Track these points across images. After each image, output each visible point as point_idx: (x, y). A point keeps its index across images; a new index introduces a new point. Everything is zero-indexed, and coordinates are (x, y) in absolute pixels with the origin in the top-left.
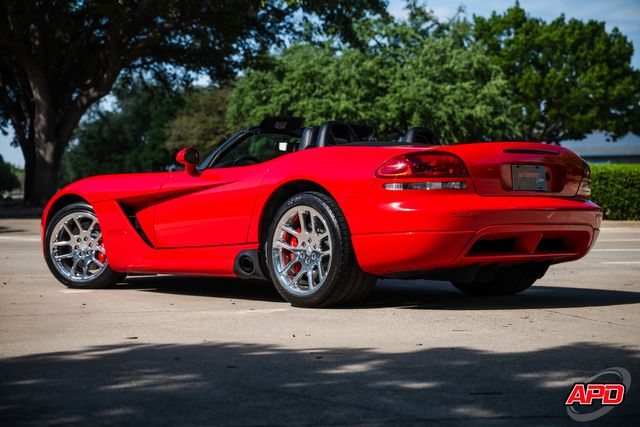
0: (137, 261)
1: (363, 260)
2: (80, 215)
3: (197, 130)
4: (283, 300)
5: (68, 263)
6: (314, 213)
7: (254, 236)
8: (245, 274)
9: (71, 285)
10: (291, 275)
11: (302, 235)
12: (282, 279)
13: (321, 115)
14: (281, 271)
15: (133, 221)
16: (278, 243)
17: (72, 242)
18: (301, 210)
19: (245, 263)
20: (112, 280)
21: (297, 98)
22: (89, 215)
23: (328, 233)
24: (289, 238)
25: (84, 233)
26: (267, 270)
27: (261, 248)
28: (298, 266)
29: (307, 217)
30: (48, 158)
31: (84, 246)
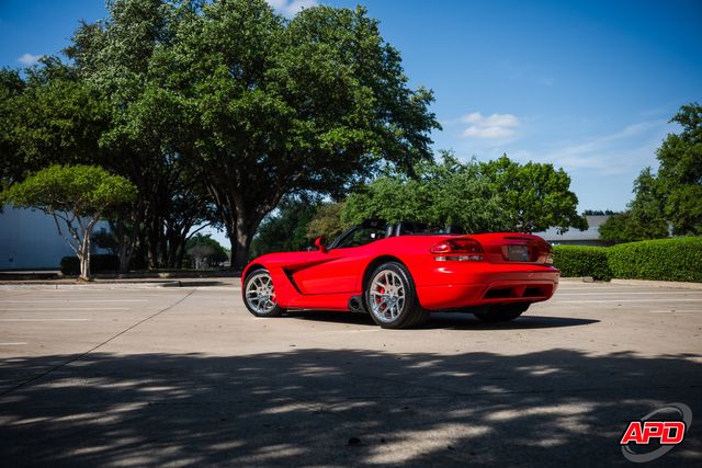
0: (294, 302)
1: (423, 301)
2: (262, 276)
3: (324, 226)
4: (376, 325)
5: (256, 302)
6: (394, 274)
7: (359, 287)
8: (354, 310)
9: (257, 315)
10: (381, 310)
11: (387, 287)
12: (376, 312)
13: (395, 218)
14: (375, 309)
15: (291, 279)
16: (373, 292)
17: (258, 291)
18: (387, 272)
19: (354, 303)
20: (279, 312)
21: (380, 209)
22: (267, 275)
23: (402, 286)
24: (379, 289)
25: (264, 286)
26: (367, 307)
27: (364, 294)
28: (385, 305)
29: (390, 277)
30: (244, 244)
31: (264, 293)
